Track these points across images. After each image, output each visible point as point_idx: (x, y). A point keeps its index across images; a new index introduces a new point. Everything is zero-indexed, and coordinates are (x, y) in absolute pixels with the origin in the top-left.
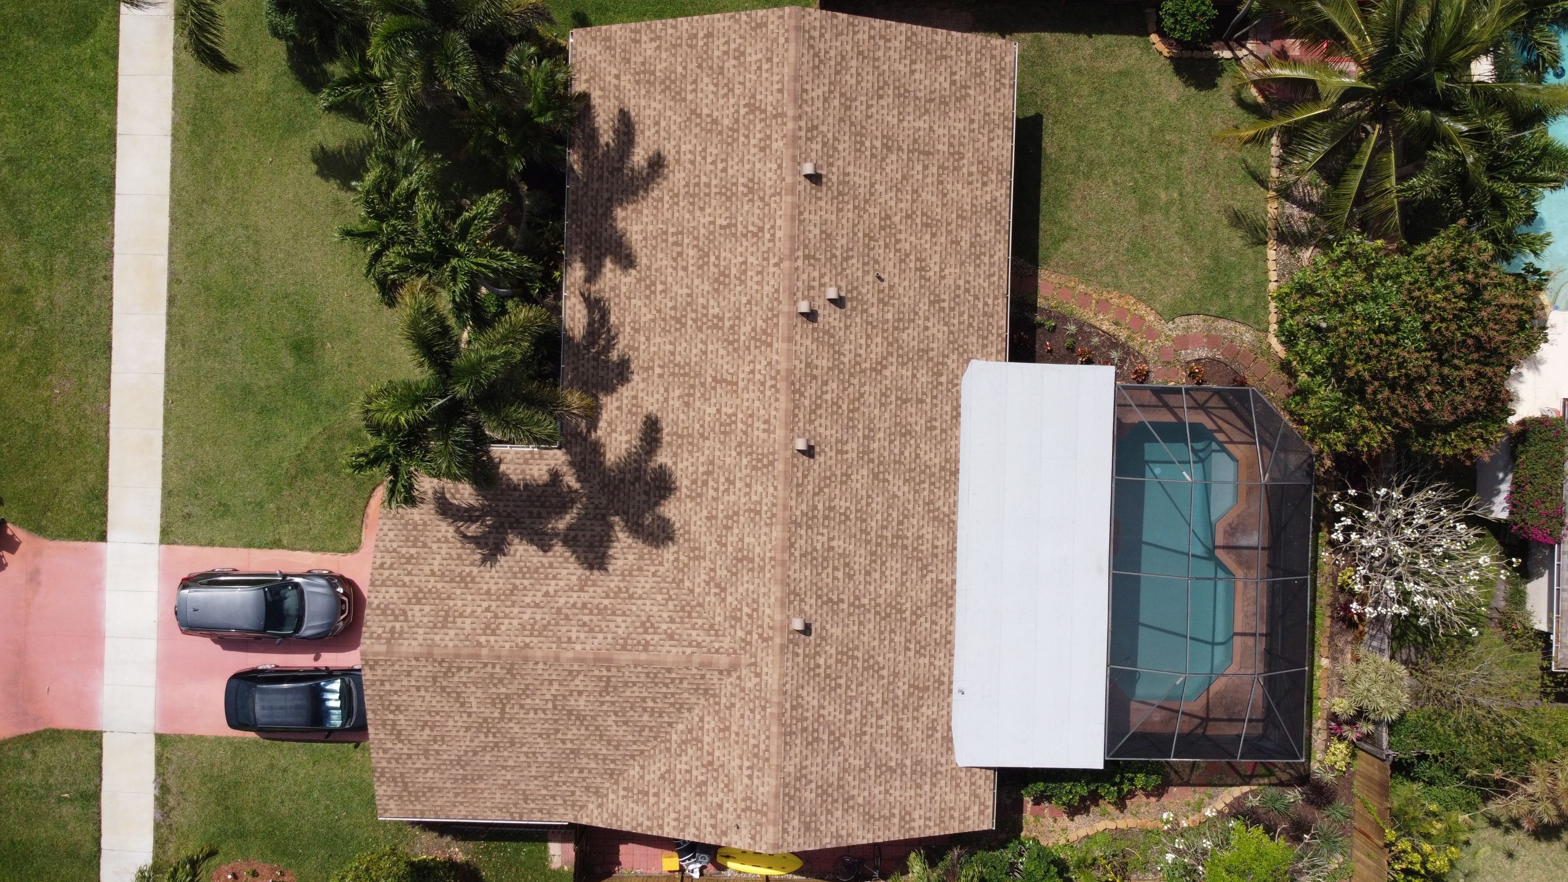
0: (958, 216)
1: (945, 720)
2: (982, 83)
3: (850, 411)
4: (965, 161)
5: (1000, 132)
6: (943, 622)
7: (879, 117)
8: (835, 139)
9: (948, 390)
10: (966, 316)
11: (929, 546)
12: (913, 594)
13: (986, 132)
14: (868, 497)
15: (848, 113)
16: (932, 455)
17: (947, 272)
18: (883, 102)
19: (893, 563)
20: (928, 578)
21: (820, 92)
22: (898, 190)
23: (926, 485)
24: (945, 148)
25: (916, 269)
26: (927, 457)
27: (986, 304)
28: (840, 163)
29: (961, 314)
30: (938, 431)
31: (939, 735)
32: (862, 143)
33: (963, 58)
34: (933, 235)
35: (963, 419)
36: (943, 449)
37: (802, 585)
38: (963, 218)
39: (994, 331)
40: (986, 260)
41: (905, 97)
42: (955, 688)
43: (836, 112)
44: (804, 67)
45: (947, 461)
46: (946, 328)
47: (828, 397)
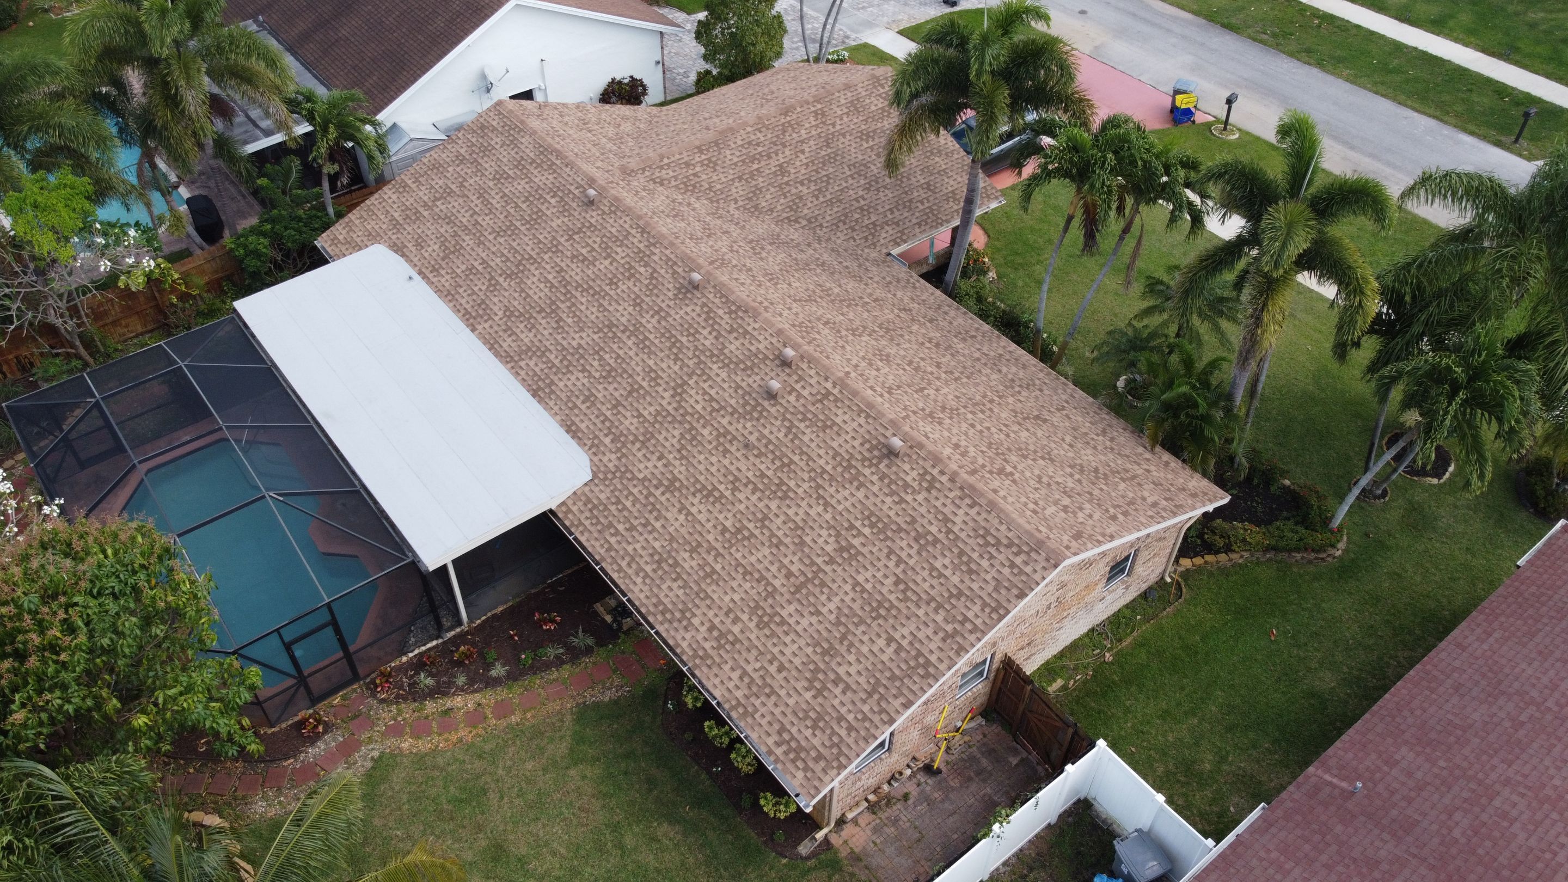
0: (714, 571)
1: (412, 256)
2: (807, 717)
3: (678, 340)
4: (752, 625)
5: (739, 694)
6: (463, 301)
7: (880, 565)
8: (902, 501)
9: (596, 437)
10: (628, 504)
11: (518, 331)
12: (506, 294)
13: (755, 676)
14: (606, 310)
15: (913, 534)
16: (569, 383)
17: (682, 518)
18: (889, 582)
19: (542, 295)
20: (500, 313)
21: (958, 520)
22: (798, 527)
23: (557, 362)
24: (784, 613)
25: (715, 488)
26: (573, 378)
27: (617, 533)
28: (875, 489)
29: (636, 500)
30: (579, 403)
31: (409, 245)
32: (872, 526)
33: (850, 717)
34: (725, 530)
35: (562, 432)
36: (563, 396)
37: (611, 221)
38: (707, 575)
39: (587, 523)
40: (648, 569)
41: (873, 610)
42: (417, 278)
43: (925, 522)
44: (996, 521)
45: (553, 392)
46: (641, 476)
47: (705, 332)
